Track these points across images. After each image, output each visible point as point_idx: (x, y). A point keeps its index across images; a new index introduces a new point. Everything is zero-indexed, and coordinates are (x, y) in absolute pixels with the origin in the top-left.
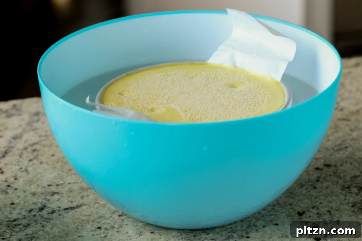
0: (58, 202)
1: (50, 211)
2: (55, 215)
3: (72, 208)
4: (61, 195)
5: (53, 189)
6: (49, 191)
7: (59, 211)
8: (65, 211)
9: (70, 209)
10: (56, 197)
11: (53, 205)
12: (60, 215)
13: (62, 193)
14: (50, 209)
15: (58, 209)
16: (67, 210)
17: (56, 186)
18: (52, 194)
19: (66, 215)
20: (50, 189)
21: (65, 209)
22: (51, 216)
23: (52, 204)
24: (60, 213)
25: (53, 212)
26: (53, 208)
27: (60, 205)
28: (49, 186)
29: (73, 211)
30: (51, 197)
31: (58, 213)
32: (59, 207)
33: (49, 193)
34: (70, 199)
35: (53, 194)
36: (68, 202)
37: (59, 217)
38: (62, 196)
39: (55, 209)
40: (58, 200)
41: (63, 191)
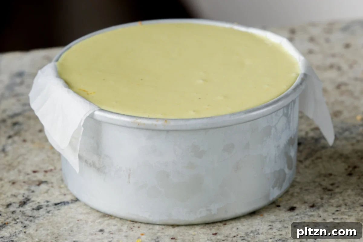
0: (46, 195)
1: (35, 206)
2: (42, 212)
3: (65, 203)
4: (50, 185)
5: (40, 176)
6: (35, 179)
7: (47, 206)
8: (56, 207)
9: (63, 204)
10: (43, 187)
11: (39, 198)
12: (48, 212)
13: (52, 183)
14: (35, 204)
15: (46, 204)
16: (58, 206)
17: (43, 173)
18: (37, 183)
19: (56, 212)
20: (35, 177)
21: (56, 204)
22: (35, 213)
23: (37, 196)
24: (49, 209)
25: (39, 208)
26: (39, 203)
27: (48, 199)
28: (35, 172)
29: (66, 207)
30: (37, 187)
31: (46, 209)
32: (48, 202)
33: (34, 182)
34: (63, 191)
35: (40, 183)
36: (60, 195)
37: (48, 214)
38: (52, 187)
39: (42, 203)
40: (47, 192)
41: (54, 180)
